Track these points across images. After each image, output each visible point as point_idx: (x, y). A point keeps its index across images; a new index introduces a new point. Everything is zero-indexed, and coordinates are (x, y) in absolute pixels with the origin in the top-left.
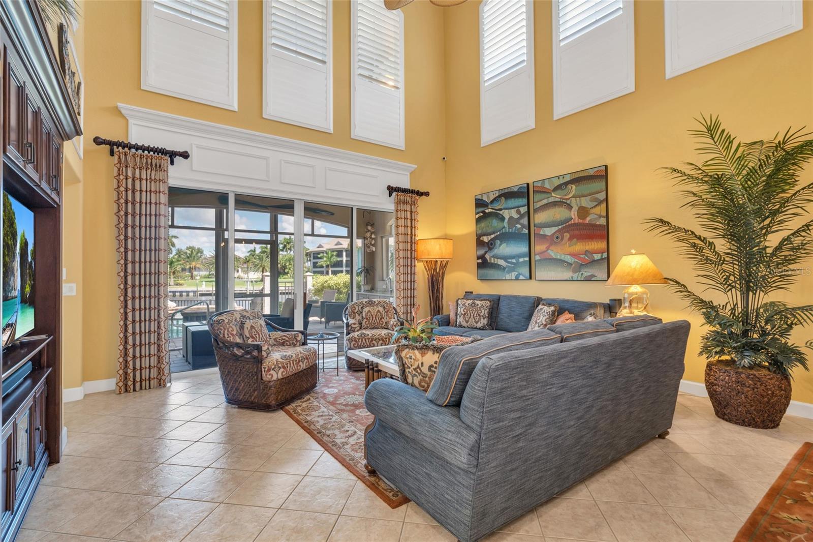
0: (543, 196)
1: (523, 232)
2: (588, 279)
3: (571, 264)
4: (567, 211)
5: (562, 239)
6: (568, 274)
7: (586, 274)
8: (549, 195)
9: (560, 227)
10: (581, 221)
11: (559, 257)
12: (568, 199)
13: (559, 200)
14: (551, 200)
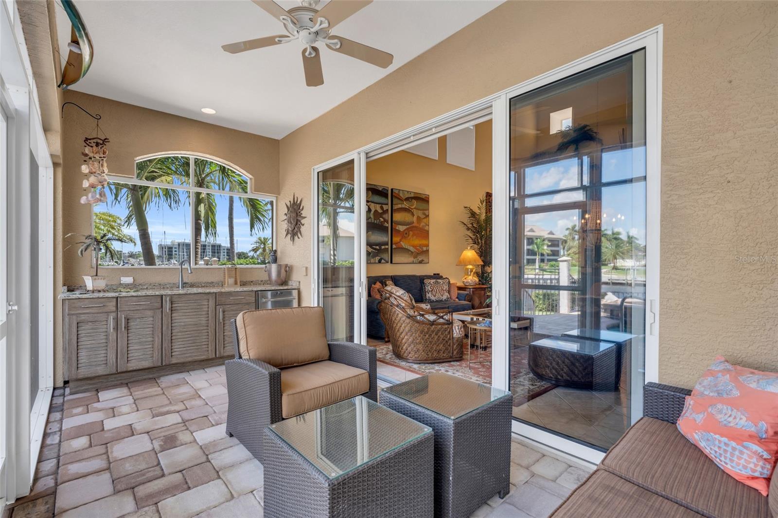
0: (399, 201)
1: (385, 225)
2: (421, 262)
3: (412, 253)
4: (411, 216)
5: (409, 236)
6: (411, 259)
7: (420, 259)
8: (402, 202)
9: (408, 226)
10: (418, 225)
11: (406, 247)
12: (412, 209)
13: (407, 208)
14: (403, 206)
